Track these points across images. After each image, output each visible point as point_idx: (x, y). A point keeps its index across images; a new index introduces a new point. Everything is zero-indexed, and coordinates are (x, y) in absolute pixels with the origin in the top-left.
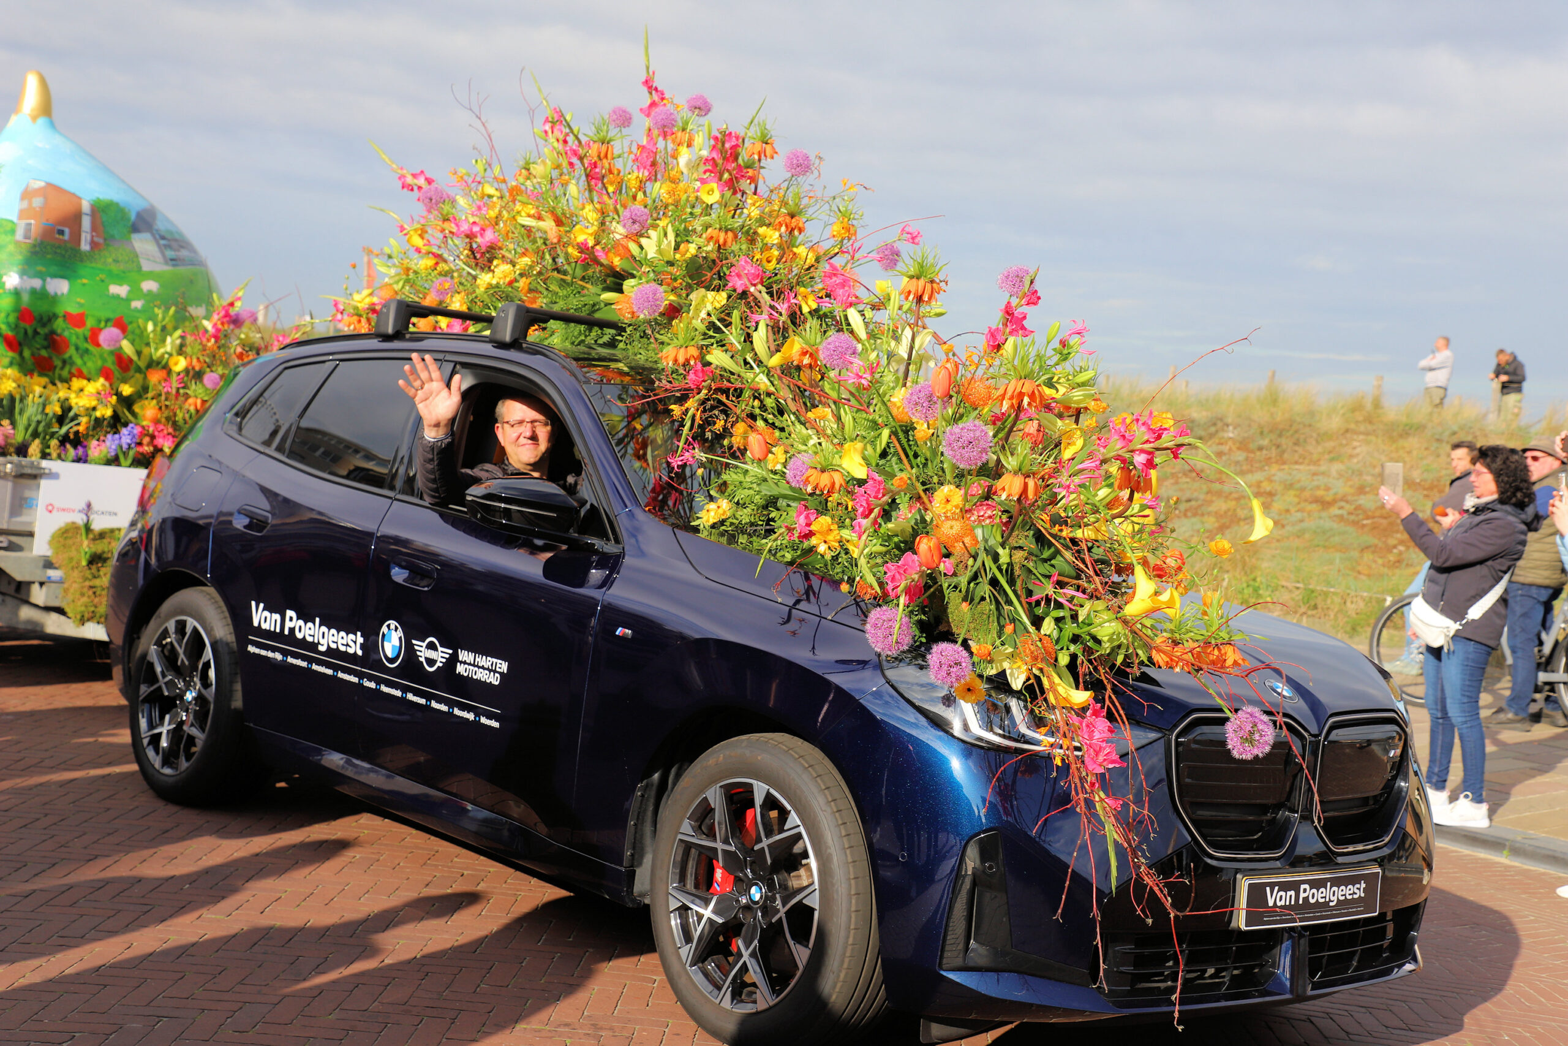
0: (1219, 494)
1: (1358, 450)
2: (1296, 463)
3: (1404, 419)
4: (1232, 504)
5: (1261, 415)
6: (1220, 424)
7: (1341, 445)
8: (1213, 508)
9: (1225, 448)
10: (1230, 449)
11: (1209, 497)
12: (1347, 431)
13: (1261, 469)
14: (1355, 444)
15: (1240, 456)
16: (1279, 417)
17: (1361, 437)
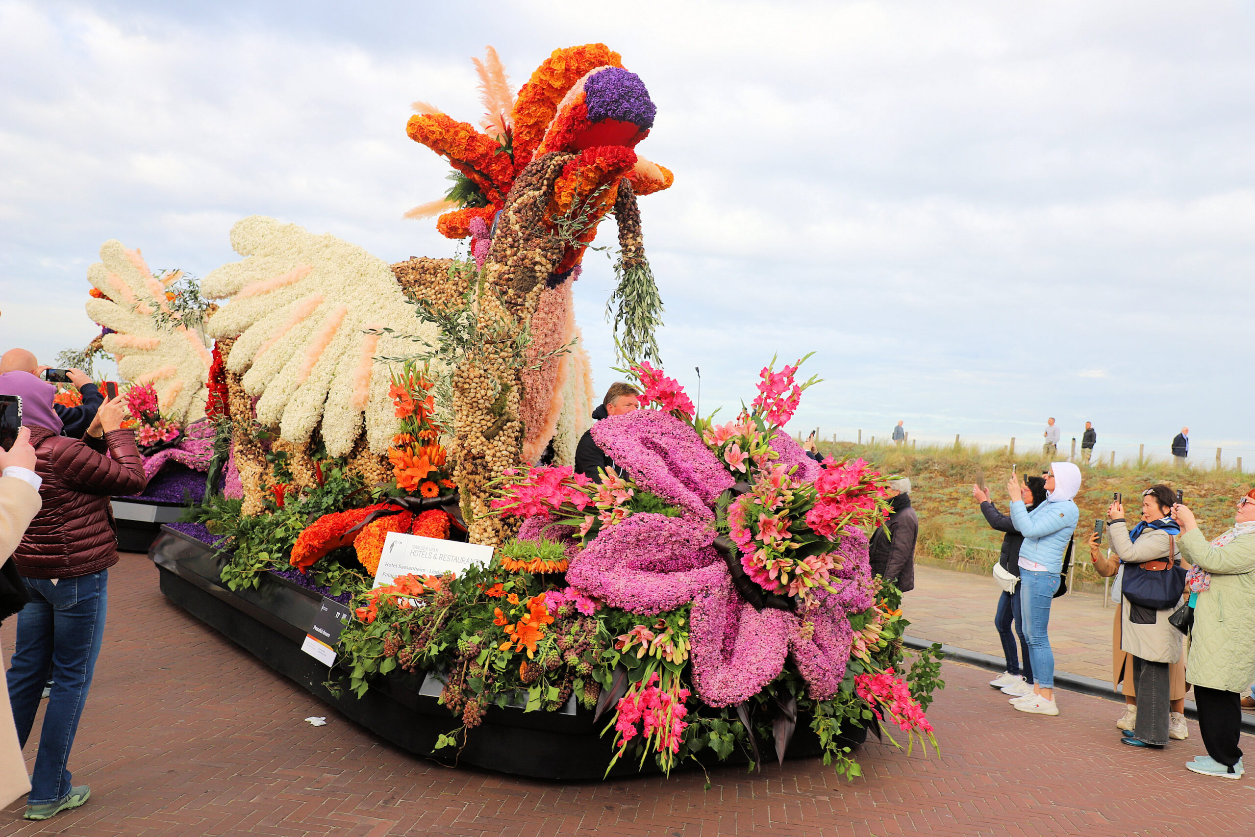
0: (930, 499)
1: (1002, 476)
2: (970, 483)
3: (1026, 461)
4: (936, 504)
5: (952, 459)
6: (930, 462)
7: (993, 473)
8: (926, 506)
9: (933, 475)
10: (936, 475)
11: (925, 501)
12: (997, 466)
13: (952, 486)
14: (1001, 472)
15: (941, 479)
16: (961, 459)
17: (1004, 469)
